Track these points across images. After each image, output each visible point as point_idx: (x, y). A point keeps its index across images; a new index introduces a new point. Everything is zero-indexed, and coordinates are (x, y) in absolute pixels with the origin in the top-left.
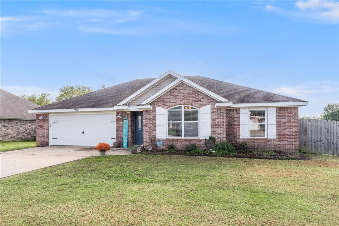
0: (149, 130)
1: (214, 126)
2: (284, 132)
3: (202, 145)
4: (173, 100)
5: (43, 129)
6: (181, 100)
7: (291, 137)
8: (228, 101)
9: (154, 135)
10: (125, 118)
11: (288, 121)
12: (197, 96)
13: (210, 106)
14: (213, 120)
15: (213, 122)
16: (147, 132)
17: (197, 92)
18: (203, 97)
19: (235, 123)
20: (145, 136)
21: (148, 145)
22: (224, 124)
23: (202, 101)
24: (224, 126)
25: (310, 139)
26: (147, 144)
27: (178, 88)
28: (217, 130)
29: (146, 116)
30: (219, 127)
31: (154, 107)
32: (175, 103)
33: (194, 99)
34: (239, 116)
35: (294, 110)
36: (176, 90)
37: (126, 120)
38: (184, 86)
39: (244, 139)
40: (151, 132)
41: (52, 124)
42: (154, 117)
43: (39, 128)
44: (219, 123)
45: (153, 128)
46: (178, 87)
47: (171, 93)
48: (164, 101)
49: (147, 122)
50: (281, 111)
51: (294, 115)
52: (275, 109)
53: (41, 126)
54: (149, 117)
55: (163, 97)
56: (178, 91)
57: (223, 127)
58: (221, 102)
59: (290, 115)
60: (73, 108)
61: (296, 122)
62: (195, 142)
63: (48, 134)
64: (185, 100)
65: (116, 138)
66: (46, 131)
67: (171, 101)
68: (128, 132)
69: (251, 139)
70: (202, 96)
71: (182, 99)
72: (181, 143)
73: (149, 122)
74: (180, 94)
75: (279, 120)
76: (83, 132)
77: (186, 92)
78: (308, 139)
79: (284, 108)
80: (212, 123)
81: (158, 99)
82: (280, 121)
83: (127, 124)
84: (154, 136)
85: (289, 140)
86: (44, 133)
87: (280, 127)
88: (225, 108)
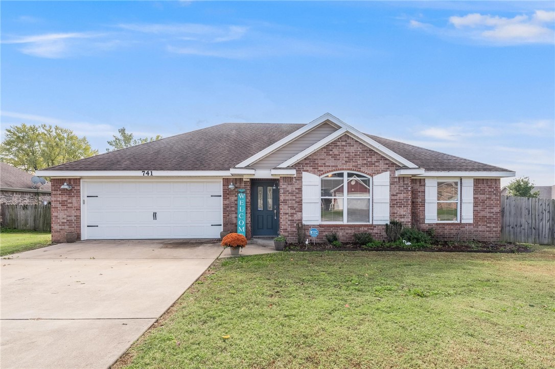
0: (290, 211)
1: (394, 204)
2: (482, 214)
3: (377, 233)
4: (331, 162)
5: (69, 207)
6: (344, 162)
7: (491, 221)
8: (417, 167)
9: (299, 218)
10: (240, 190)
11: (488, 198)
12: (368, 157)
13: (388, 173)
14: (393, 195)
15: (393, 198)
16: (286, 214)
17: (370, 150)
18: (378, 159)
19: (417, 200)
20: (284, 220)
21: (288, 236)
22: (408, 202)
23: (376, 166)
24: (409, 204)
25: (508, 224)
26: (286, 234)
27: (339, 143)
28: (398, 211)
29: (284, 186)
30: (401, 207)
31: (299, 172)
32: (334, 166)
33: (365, 162)
34: (423, 190)
35: (496, 183)
36: (336, 146)
37: (243, 192)
38: (349, 141)
39: (429, 224)
40: (293, 213)
41: (86, 199)
42: (299, 189)
43: (59, 206)
44: (401, 200)
45: (296, 207)
46: (339, 141)
47: (327, 150)
48: (316, 164)
49: (287, 198)
50: (479, 184)
51: (495, 190)
52: (472, 181)
53: (63, 203)
54: (290, 188)
55: (315, 157)
56: (339, 148)
57: (408, 207)
58: (406, 168)
59: (490, 189)
60: (139, 170)
61: (498, 200)
62: (366, 229)
63: (78, 217)
64: (350, 162)
65: (224, 224)
66: (73, 213)
67: (327, 164)
68: (246, 213)
69: (440, 224)
70: (377, 157)
71: (346, 162)
72: (343, 231)
73: (290, 197)
74: (342, 153)
75: (476, 196)
76: (155, 215)
77: (352, 150)
78: (506, 223)
79: (483, 179)
80: (391, 200)
81: (305, 159)
82: (478, 198)
83: (244, 201)
84: (298, 220)
85: (488, 225)
86: (70, 216)
87: (478, 206)
88: (411, 177)
